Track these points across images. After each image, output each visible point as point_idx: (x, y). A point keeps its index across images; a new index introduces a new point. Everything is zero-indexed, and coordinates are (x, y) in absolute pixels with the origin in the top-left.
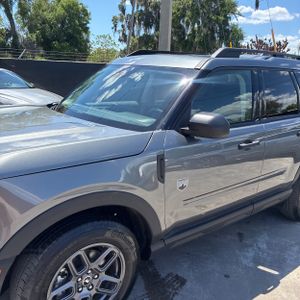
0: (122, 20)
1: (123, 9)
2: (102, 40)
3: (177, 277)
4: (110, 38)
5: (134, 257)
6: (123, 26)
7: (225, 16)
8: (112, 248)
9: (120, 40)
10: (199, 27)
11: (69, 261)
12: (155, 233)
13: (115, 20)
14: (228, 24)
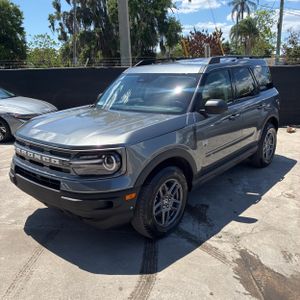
0: (59, 18)
1: (58, 7)
2: (40, 40)
3: (203, 205)
4: (48, 37)
5: (186, 188)
6: (61, 24)
7: (162, 10)
8: (176, 182)
9: (60, 39)
10: (139, 22)
11: (160, 190)
12: (195, 173)
13: (51, 19)
14: (165, 18)
